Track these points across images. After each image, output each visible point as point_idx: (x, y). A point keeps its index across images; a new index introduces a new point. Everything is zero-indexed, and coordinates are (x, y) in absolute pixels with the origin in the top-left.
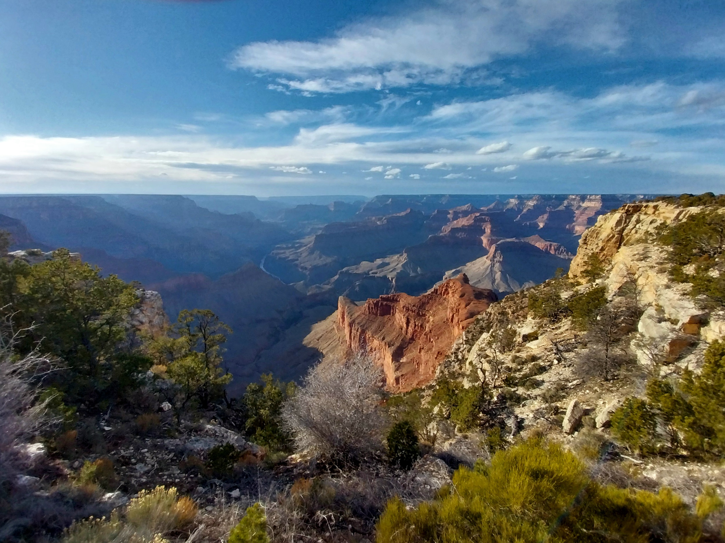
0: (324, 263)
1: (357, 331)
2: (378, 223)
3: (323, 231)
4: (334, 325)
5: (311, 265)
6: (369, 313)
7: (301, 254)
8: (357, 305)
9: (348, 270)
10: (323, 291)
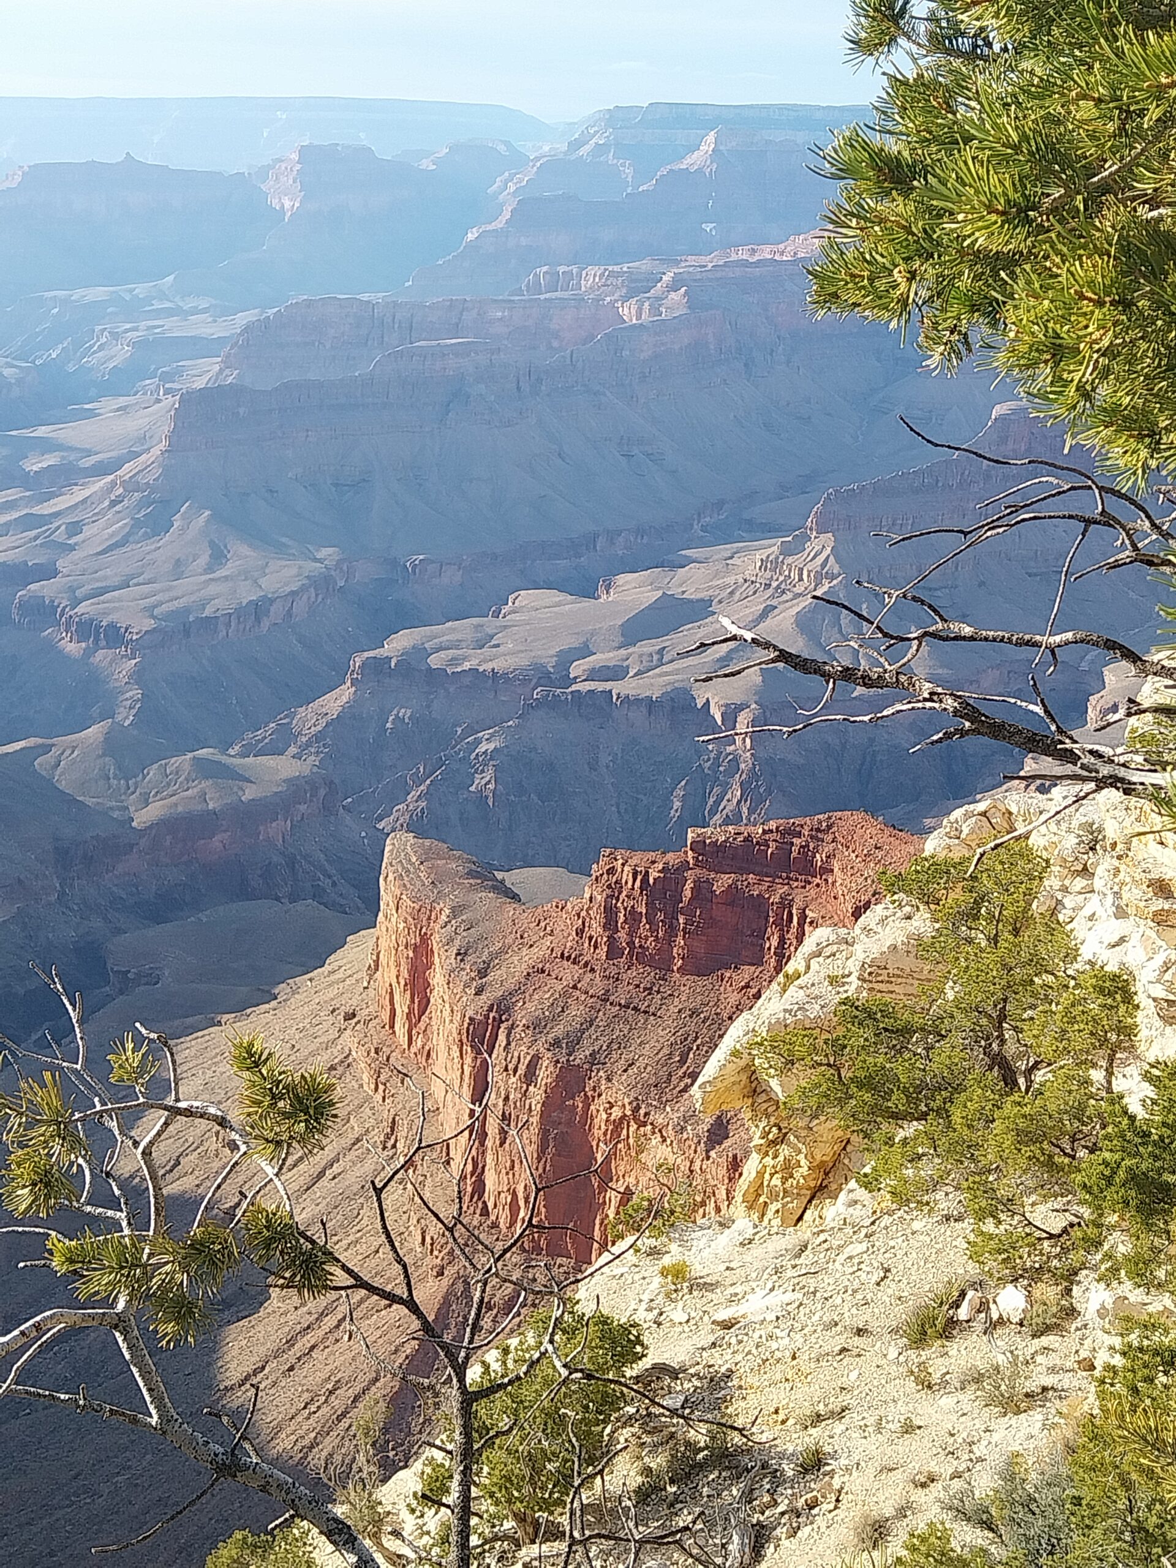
0: (248, 595)
1: (530, 1077)
2: (628, 312)
3: (227, 364)
4: (349, 1040)
5: (149, 611)
6: (613, 952)
7: (75, 528)
8: (515, 897)
9: (420, 652)
10: (249, 793)
